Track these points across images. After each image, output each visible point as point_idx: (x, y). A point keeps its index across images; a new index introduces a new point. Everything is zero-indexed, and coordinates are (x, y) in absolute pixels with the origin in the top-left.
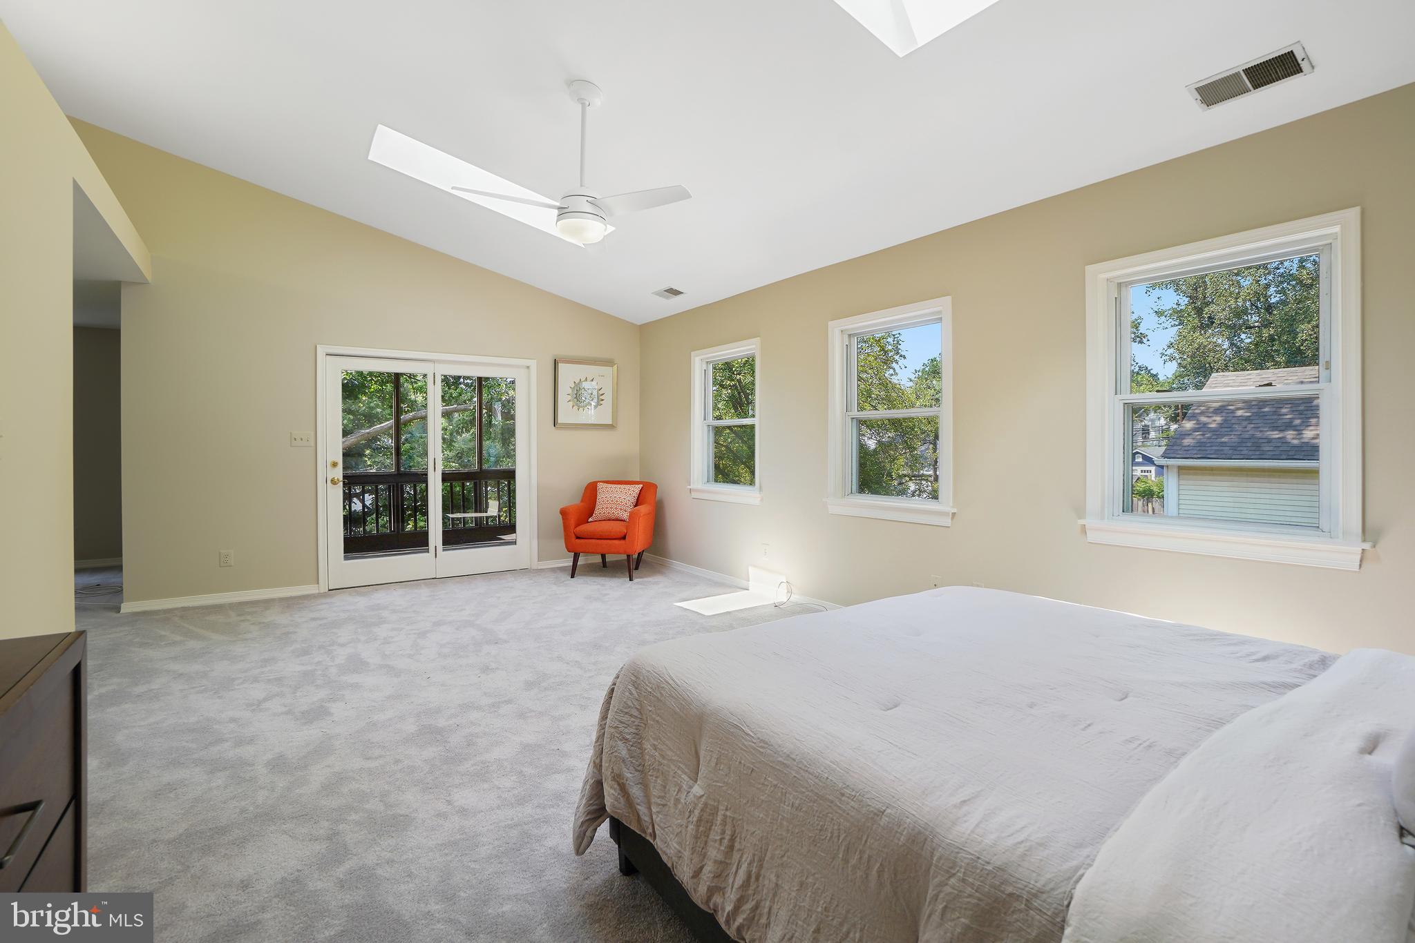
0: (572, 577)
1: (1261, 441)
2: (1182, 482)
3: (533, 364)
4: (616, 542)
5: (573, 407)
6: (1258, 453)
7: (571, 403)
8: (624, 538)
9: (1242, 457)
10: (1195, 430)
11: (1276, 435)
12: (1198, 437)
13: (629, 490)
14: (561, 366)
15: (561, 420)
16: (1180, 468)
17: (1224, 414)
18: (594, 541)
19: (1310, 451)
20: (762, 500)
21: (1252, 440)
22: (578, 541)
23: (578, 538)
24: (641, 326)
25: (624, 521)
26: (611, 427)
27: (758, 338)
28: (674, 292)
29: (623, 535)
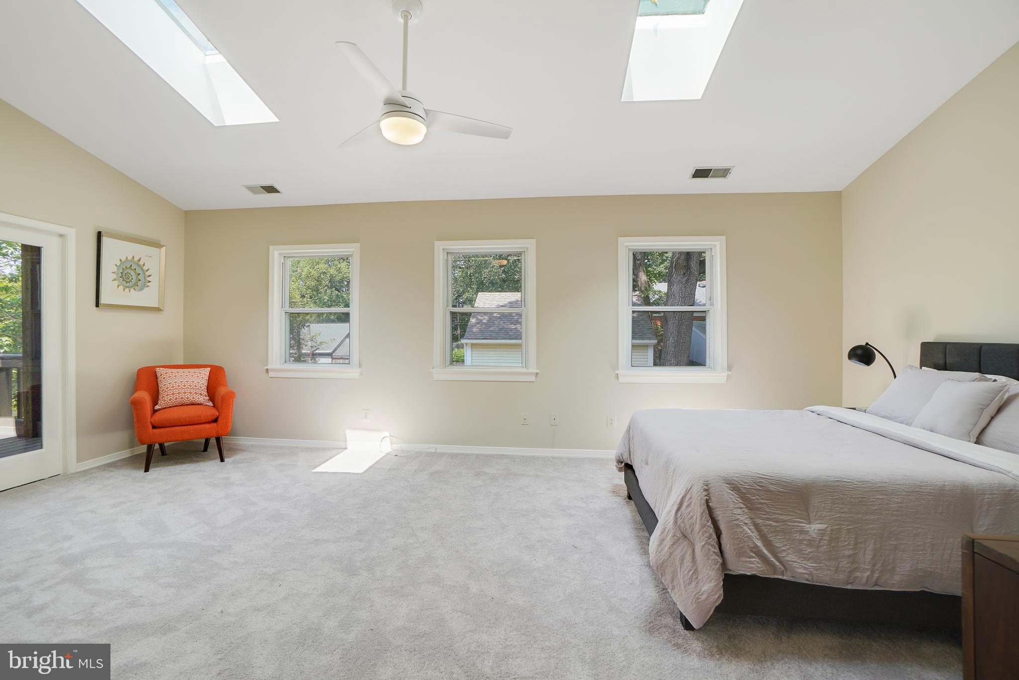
0: (147, 470)
1: (508, 330)
2: (473, 353)
3: (71, 233)
4: (207, 426)
5: (118, 286)
6: (508, 336)
7: (116, 283)
8: (215, 421)
9: (501, 338)
10: (478, 323)
11: (513, 327)
12: (480, 327)
13: (200, 373)
14: (105, 240)
15: (103, 300)
16: (472, 344)
17: (488, 315)
18: (177, 428)
19: (518, 336)
20: (361, 374)
21: (504, 329)
22: (154, 430)
23: (154, 427)
24: (186, 212)
25: (201, 404)
26: (157, 310)
27: (359, 244)
28: (271, 189)
29: (214, 418)
